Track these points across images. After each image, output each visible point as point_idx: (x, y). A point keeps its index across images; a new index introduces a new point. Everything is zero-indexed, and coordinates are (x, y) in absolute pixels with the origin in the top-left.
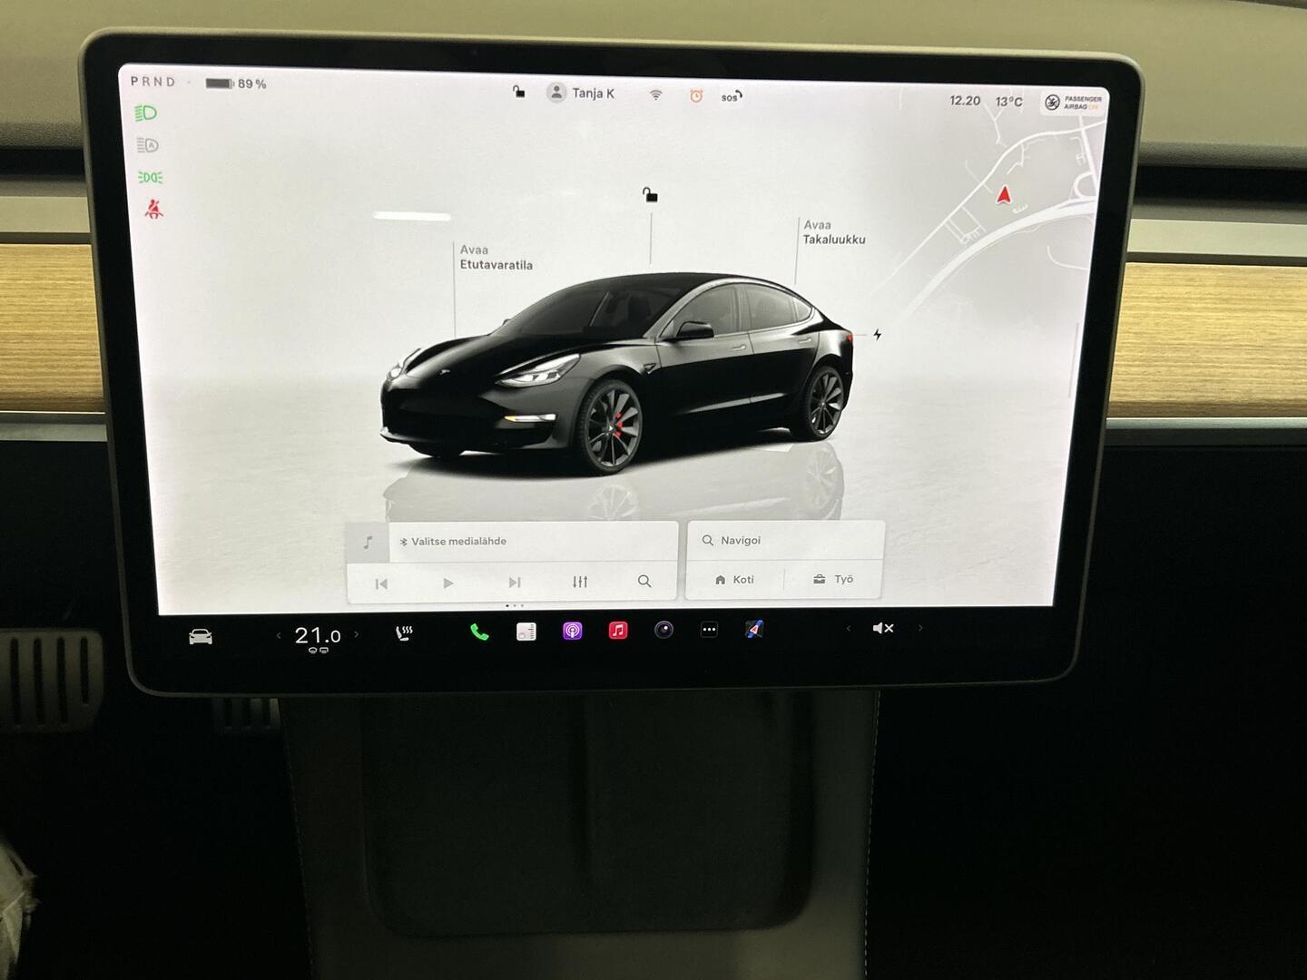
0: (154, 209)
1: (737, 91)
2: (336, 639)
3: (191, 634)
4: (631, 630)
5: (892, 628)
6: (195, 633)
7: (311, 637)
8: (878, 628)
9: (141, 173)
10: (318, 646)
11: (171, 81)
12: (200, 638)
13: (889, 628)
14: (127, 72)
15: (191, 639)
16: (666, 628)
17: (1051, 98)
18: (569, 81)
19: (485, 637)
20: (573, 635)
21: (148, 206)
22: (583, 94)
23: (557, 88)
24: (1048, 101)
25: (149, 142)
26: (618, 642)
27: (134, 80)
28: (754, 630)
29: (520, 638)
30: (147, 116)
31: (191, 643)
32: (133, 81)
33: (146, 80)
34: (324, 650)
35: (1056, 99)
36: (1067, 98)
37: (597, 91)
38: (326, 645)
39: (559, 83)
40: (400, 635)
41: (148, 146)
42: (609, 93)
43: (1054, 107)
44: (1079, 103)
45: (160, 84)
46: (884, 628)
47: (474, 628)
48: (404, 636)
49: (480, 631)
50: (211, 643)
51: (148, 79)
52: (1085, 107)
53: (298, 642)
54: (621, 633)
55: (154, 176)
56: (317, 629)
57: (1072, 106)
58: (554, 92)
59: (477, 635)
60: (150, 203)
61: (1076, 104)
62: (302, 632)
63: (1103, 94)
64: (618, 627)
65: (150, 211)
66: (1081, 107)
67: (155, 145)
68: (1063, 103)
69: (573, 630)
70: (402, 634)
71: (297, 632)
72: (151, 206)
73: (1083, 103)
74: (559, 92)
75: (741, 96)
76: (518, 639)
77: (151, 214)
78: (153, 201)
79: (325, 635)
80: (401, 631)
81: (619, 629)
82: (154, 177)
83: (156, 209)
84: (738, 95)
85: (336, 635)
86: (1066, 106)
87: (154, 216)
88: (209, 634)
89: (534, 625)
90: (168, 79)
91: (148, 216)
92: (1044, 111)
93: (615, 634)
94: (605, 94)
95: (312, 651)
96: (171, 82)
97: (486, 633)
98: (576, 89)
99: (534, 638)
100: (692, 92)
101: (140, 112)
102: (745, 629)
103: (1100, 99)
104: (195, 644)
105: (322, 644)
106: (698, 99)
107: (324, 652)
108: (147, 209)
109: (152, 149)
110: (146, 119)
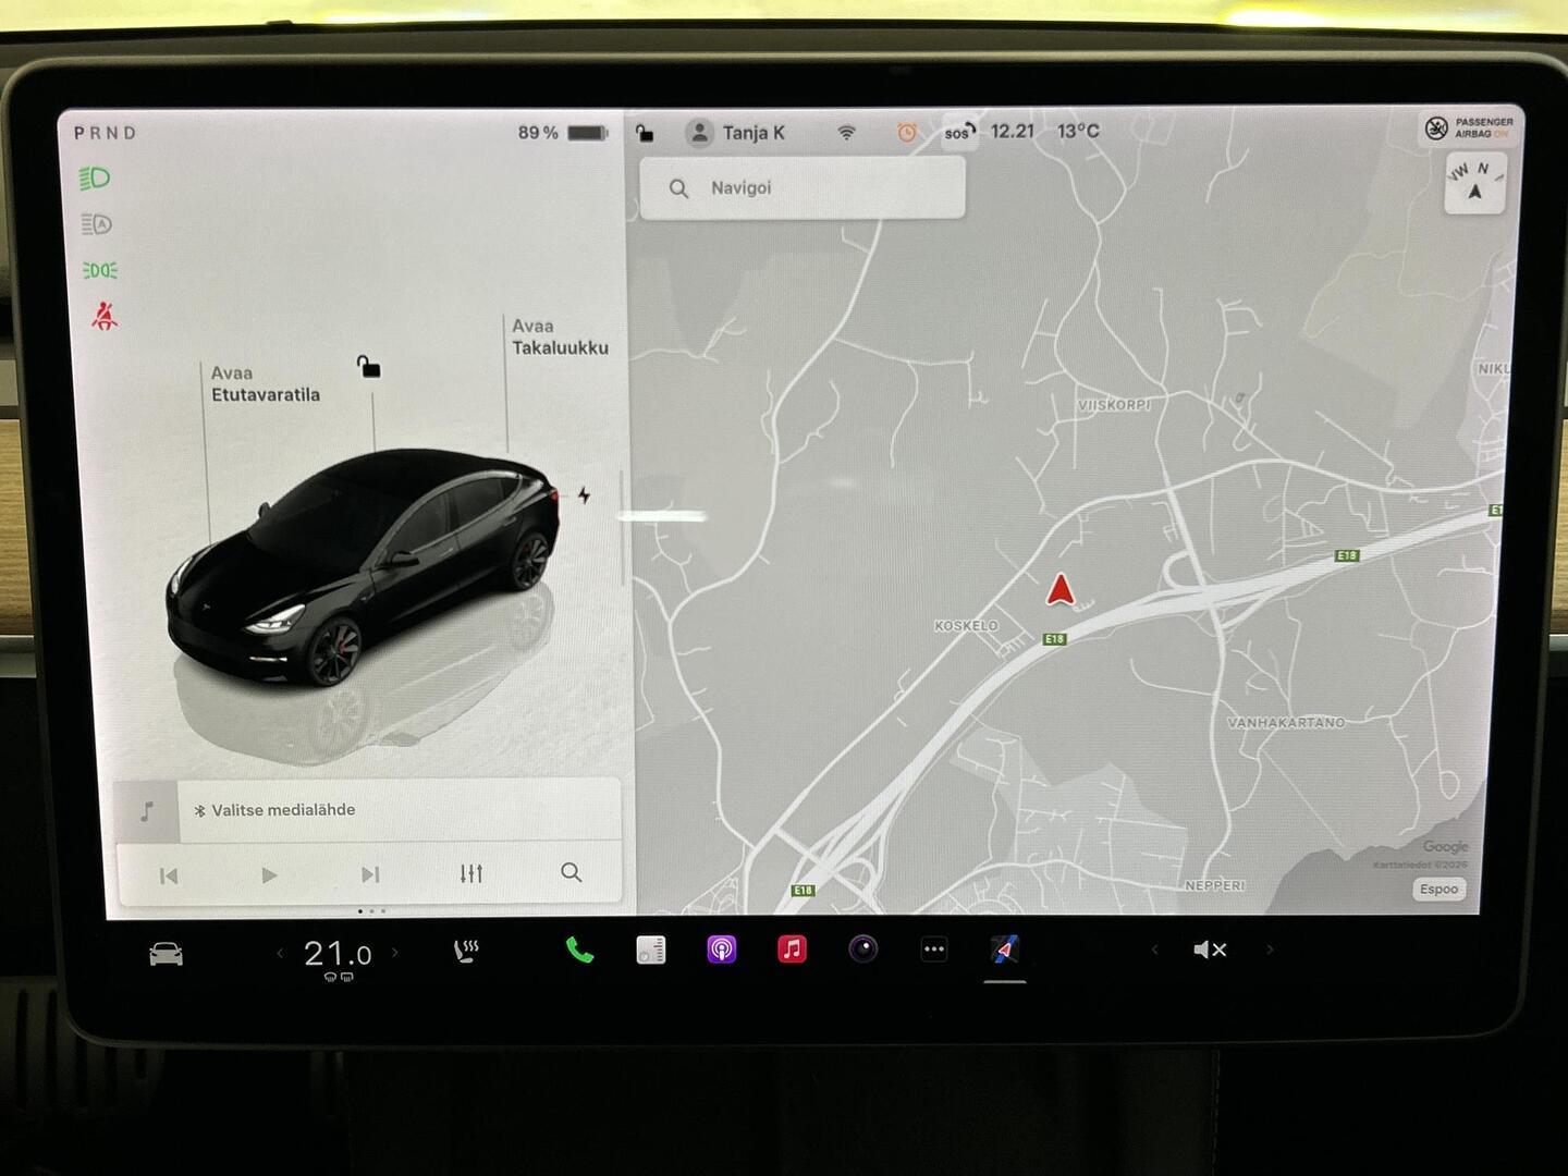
0: (105, 315)
1: (968, 124)
2: (364, 959)
3: (153, 950)
4: (812, 948)
5: (1223, 950)
6: (158, 948)
7: (328, 956)
8: (1202, 949)
9: (86, 264)
10: (338, 970)
11: (130, 133)
12: (166, 956)
13: (1219, 950)
14: (69, 120)
15: (151, 957)
16: (866, 945)
17: (1435, 121)
18: (717, 117)
19: (587, 958)
20: (722, 956)
21: (96, 312)
22: (739, 134)
23: (700, 127)
24: (1430, 126)
25: (98, 220)
26: (792, 968)
27: (78, 131)
28: (1005, 951)
29: (642, 959)
30: (96, 184)
31: (153, 964)
32: (77, 134)
33: (95, 131)
34: (348, 977)
35: (1442, 123)
36: (1458, 121)
37: (759, 129)
38: (349, 968)
39: (704, 119)
40: (459, 954)
41: (98, 224)
42: (777, 132)
43: (1439, 135)
44: (1479, 128)
45: (115, 136)
46: (1212, 949)
47: (571, 943)
48: (466, 955)
49: (581, 949)
50: (180, 964)
51: (98, 129)
52: (1488, 134)
53: (308, 963)
54: (797, 954)
55: (105, 268)
56: (337, 943)
57: (1467, 133)
58: (696, 133)
59: (576, 954)
60: (100, 308)
61: (1475, 129)
62: (314, 948)
63: (1515, 113)
64: (791, 943)
65: (99, 320)
66: (1481, 134)
67: (107, 224)
68: (1453, 129)
69: (722, 948)
70: (463, 952)
71: (307, 948)
72: (100, 312)
73: (1484, 129)
74: (703, 133)
75: (974, 130)
76: (639, 961)
77: (100, 324)
78: (103, 305)
79: (348, 953)
80: (462, 947)
81: (793, 947)
82: (107, 270)
83: (108, 315)
84: (971, 128)
85: (364, 955)
86: (1459, 134)
87: (105, 326)
88: (178, 950)
89: (663, 938)
90: (126, 128)
91: (97, 325)
92: (1423, 140)
93: (787, 956)
94: (771, 133)
95: (330, 977)
96: (130, 131)
97: (589, 952)
98: (729, 128)
99: (664, 961)
100: (901, 126)
101: (88, 177)
102: (990, 949)
103: (1510, 121)
104: (157, 964)
105: (345, 967)
106: (908, 137)
107: (347, 980)
108: (94, 316)
109: (102, 229)
110: (95, 186)
